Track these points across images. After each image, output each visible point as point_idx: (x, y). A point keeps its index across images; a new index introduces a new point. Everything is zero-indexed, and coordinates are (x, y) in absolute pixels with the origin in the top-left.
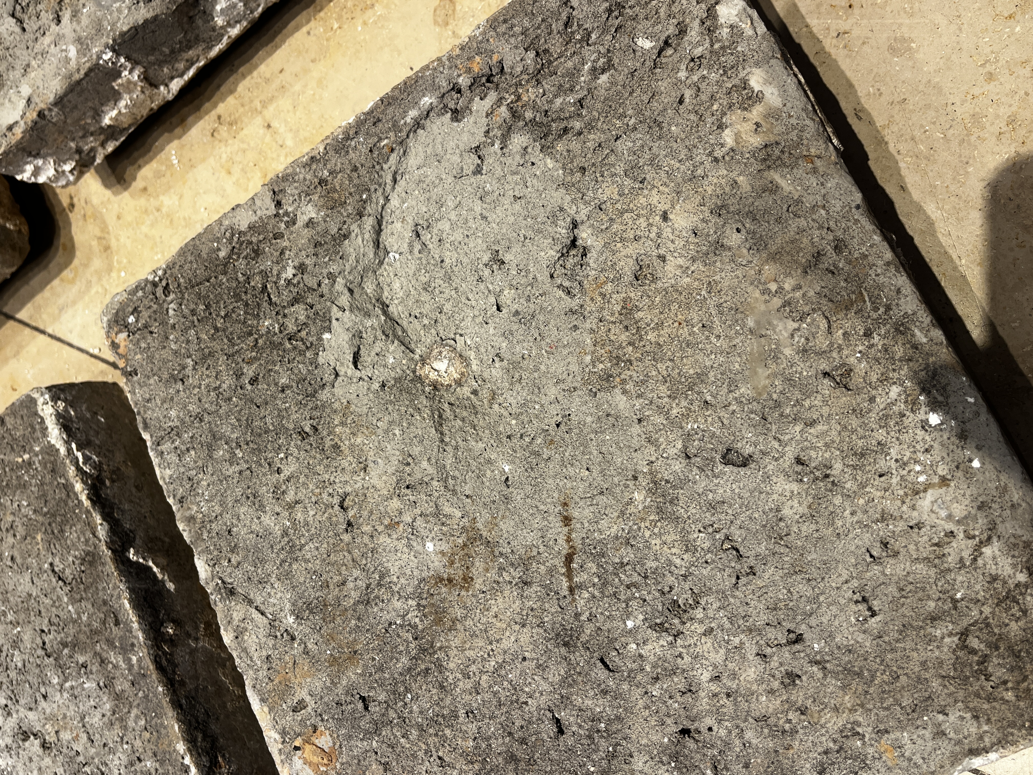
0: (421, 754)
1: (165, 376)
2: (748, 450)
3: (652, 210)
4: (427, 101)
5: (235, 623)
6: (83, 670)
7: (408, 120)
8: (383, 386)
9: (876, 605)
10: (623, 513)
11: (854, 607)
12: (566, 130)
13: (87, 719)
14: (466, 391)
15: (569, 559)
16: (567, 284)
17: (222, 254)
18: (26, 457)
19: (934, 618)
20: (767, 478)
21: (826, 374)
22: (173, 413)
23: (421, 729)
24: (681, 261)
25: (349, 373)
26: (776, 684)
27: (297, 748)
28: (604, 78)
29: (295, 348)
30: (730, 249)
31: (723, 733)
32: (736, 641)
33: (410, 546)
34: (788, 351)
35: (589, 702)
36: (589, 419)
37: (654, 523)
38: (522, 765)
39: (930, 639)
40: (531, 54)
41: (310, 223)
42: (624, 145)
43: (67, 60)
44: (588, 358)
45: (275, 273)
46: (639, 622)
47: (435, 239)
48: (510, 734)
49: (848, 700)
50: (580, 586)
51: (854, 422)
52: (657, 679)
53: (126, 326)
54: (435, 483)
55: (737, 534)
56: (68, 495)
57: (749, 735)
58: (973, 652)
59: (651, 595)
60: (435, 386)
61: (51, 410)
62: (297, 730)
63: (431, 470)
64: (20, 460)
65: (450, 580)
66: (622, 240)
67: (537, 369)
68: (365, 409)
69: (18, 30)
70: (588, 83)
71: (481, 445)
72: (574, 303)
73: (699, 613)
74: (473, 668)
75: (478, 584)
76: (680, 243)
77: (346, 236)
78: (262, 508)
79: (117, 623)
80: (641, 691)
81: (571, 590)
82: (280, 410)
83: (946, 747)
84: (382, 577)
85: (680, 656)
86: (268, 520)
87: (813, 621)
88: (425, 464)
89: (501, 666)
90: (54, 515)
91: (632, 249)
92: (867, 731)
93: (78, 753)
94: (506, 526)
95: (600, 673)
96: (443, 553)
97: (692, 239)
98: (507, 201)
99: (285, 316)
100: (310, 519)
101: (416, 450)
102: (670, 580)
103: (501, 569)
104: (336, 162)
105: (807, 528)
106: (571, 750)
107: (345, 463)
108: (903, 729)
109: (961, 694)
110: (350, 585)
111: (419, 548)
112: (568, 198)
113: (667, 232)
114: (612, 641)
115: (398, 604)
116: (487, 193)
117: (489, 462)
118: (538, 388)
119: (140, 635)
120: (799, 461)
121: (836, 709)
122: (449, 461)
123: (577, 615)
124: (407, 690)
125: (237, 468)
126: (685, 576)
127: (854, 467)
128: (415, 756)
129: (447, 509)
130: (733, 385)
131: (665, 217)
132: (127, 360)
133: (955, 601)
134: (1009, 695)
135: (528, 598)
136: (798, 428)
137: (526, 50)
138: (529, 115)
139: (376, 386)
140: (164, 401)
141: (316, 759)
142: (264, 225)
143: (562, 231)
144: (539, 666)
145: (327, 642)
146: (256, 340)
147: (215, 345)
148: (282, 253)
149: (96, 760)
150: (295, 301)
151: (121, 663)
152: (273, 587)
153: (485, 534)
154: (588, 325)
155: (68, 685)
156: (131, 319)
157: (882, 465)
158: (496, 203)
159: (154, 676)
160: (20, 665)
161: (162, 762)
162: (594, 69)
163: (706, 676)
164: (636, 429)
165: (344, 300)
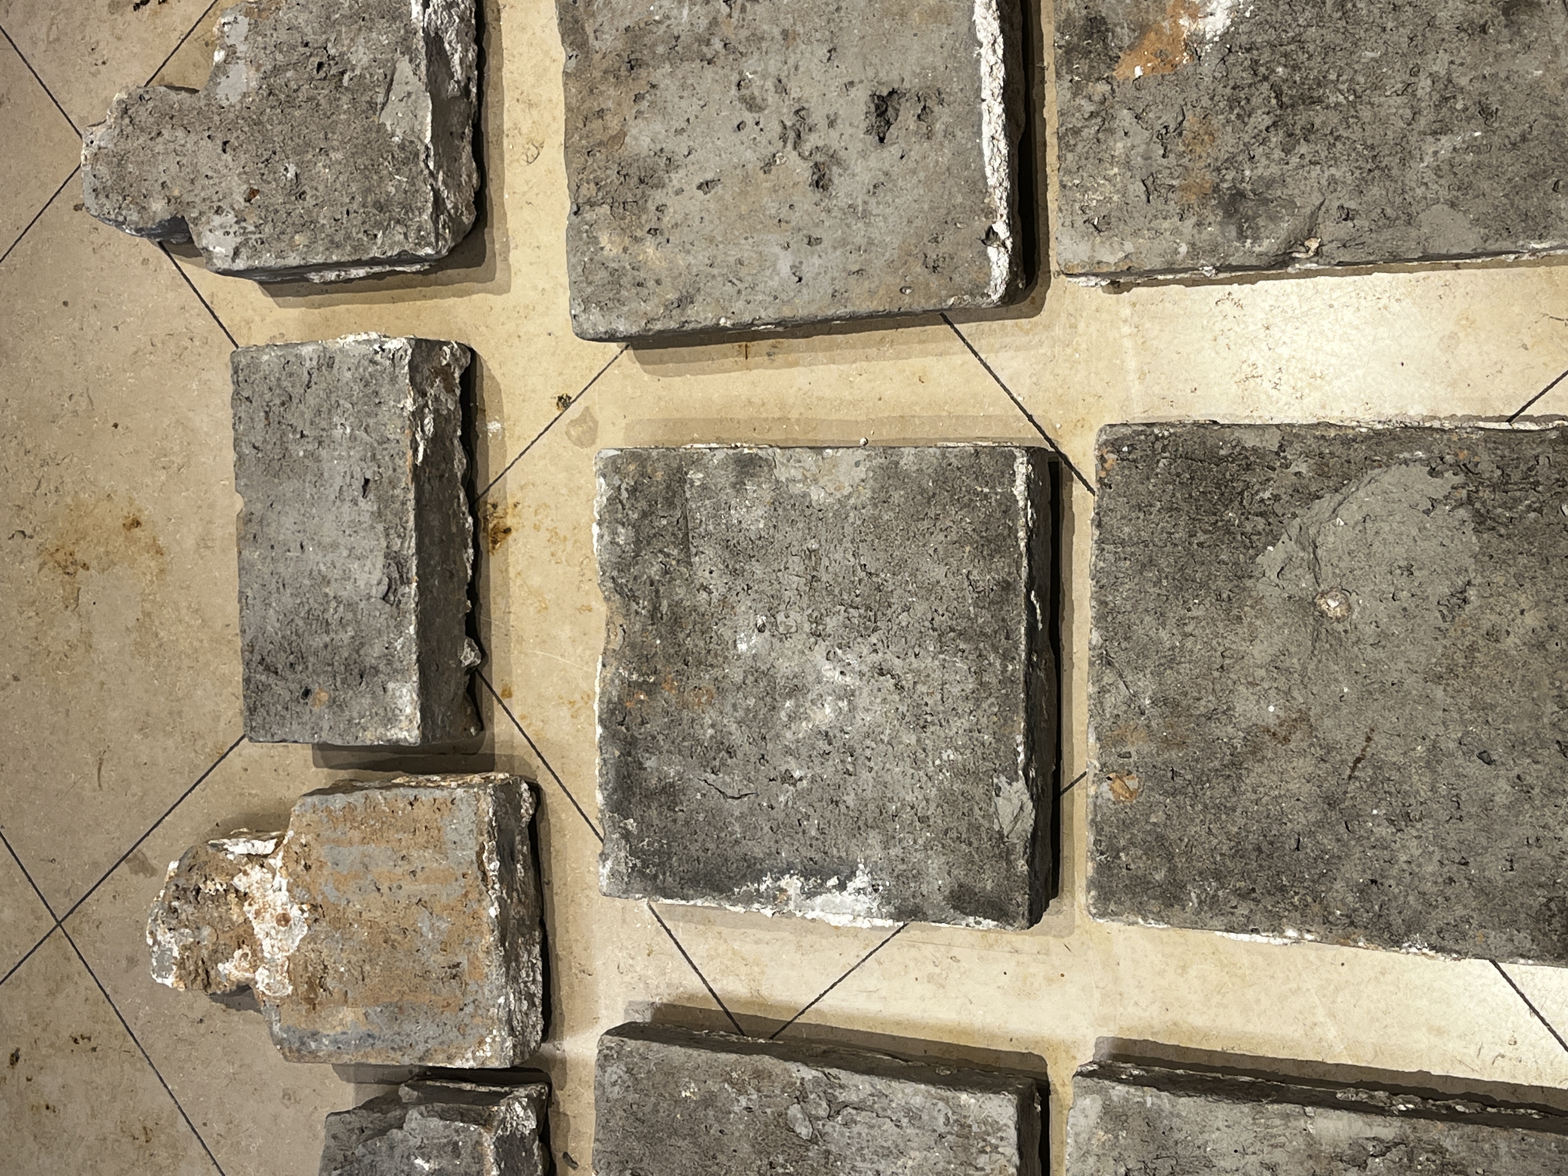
0: (1198, 821)
1: (1134, 502)
2: (1495, 758)
3: (1517, 604)
4: (1420, 454)
5: (1104, 683)
6: (960, 654)
7: (1401, 456)
8: (1290, 597)
9: (1515, 866)
10: (1405, 753)
11: (1504, 862)
12: (1494, 529)
13: (947, 686)
14: (1340, 628)
15: (1358, 760)
16: (1445, 612)
17: (1222, 452)
18: (986, 490)
19: (1540, 886)
20: (1497, 777)
21: (1558, 742)
22: (1126, 530)
23: (1206, 806)
24: (1517, 641)
25: (1272, 577)
26: (1440, 880)
27: (1109, 778)
28: (1533, 515)
29: (1243, 542)
30: (1547, 650)
31: (1397, 891)
32: (1431, 849)
33: (1258, 702)
34: (1545, 720)
35: (1325, 841)
36: (1414, 692)
37: (1421, 767)
38: (1264, 856)
39: (1533, 894)
40: (1499, 472)
41: (1298, 474)
42: (1522, 560)
43: (1176, 252)
44: (1434, 660)
45: (1256, 488)
46: (1381, 813)
47: (1374, 530)
48: (1265, 836)
49: (1474, 904)
50: (1356, 778)
51: (1558, 773)
52: (1374, 847)
53: (1119, 451)
54: (1296, 675)
55: (1464, 795)
56: (1009, 536)
57: (1411, 898)
58: (1550, 910)
59: (1396, 803)
60: (1323, 614)
61: (1024, 471)
62: (1116, 768)
63: (1298, 667)
64: (979, 489)
65: (1274, 734)
66: (1492, 609)
67: (1398, 646)
68: (1272, 607)
69: (1144, 197)
70: (1522, 511)
71: (1336, 668)
72: (1444, 626)
73: (1419, 825)
74: (1261, 789)
75: (1292, 745)
76: (1522, 631)
77: (1318, 498)
78: (1164, 625)
79: (1007, 638)
80: (1362, 849)
81: (1350, 777)
82: (1210, 574)
83: (1510, 947)
84: (1229, 709)
85: (1395, 842)
86: (1163, 634)
87: (1479, 859)
88: (1295, 661)
89: (1280, 796)
90: (990, 542)
91: (1494, 617)
92: (1475, 923)
93: (926, 704)
94: (1328, 722)
95: (1342, 829)
96: (1278, 717)
97: (1530, 633)
98: (1435, 542)
99: (1247, 519)
100: (1196, 650)
101: (1293, 649)
102: (1412, 801)
103: (1312, 745)
104: (1338, 449)
105: (1502, 812)
106: (1299, 861)
107: (1240, 631)
108: (1494, 929)
109: (1532, 926)
110: (1203, 702)
111: (1264, 706)
112: (1473, 567)
113: (1519, 621)
114: (1358, 815)
115: (1230, 729)
116: (1425, 528)
117: (1336, 680)
118: (1393, 658)
119: (1023, 655)
120: (1519, 777)
121: (1465, 906)
122: (1311, 666)
123: (1345, 792)
124: (1208, 781)
125: (1158, 591)
126: (1422, 803)
127: (1545, 795)
128: (1192, 820)
129: (1295, 694)
130: (1506, 721)
131: (1522, 612)
132: (1108, 475)
133: (1555, 882)
134: (1555, 938)
135: (1320, 769)
136: (1528, 761)
137: (1498, 467)
138: (1478, 505)
139: (1286, 595)
140: (1122, 518)
141: (1120, 791)
142: (1264, 455)
143: (1460, 582)
144: (1305, 808)
145: (1167, 728)
146: (1217, 521)
147: (1185, 506)
148: (1268, 480)
149: (941, 716)
150: (1261, 514)
151: (998, 664)
152: (1145, 676)
153: (1312, 720)
154: (1444, 642)
155: (942, 656)
156: (1125, 449)
157: (1559, 801)
158: (1427, 538)
159: (1021, 686)
160: (904, 624)
161: (998, 741)
162: (1530, 506)
163: (1404, 858)
164: (1440, 713)
165: (1294, 532)
